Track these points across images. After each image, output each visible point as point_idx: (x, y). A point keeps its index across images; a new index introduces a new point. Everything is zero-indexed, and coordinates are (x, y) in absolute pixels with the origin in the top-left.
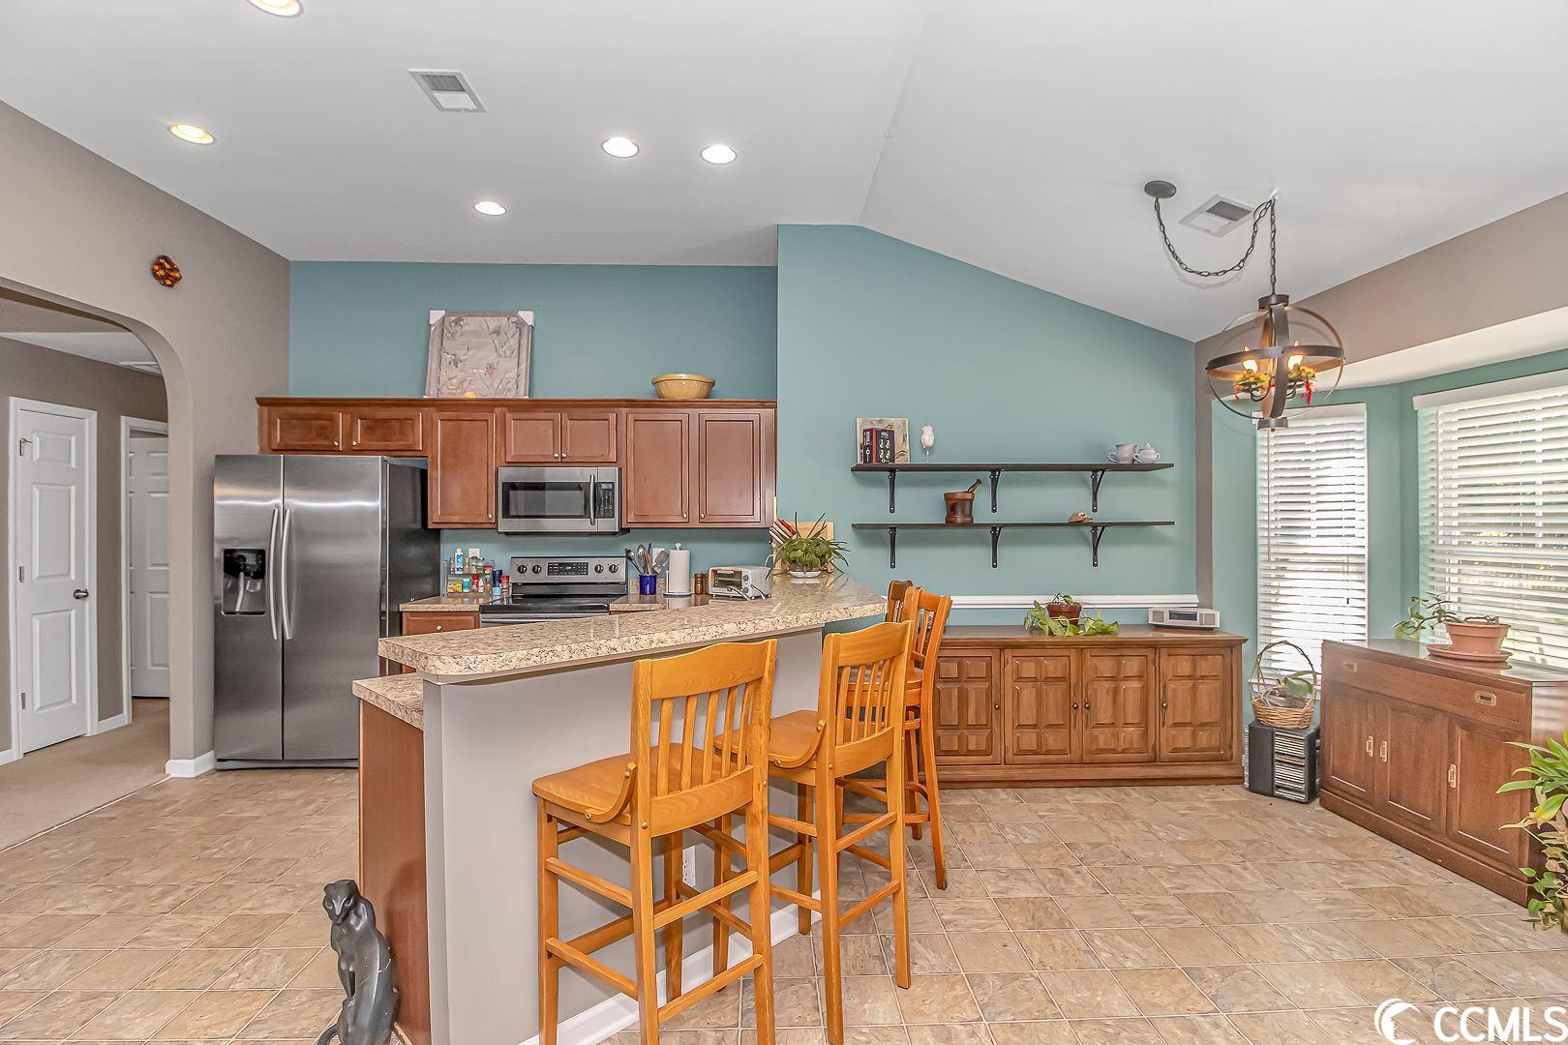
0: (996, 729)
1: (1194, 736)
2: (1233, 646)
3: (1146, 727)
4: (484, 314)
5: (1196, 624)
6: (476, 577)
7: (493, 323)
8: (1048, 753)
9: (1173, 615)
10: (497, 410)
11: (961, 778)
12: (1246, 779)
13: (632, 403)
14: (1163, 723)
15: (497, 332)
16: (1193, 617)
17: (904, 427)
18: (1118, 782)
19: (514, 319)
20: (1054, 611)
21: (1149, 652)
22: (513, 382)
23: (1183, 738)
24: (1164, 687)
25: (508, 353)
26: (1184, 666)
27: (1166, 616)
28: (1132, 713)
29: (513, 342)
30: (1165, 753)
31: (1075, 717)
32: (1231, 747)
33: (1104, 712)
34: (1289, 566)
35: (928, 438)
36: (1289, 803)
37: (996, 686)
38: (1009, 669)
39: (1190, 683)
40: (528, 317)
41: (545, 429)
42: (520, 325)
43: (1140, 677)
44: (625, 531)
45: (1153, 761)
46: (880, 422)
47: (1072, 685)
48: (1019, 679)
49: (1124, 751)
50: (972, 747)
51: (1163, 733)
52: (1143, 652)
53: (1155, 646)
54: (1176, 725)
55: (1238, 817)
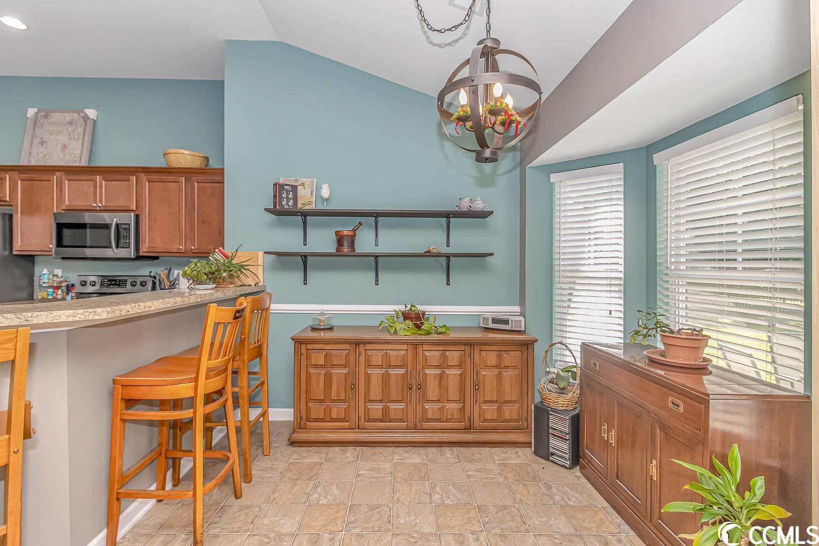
0: (353, 403)
1: (499, 409)
2: (528, 345)
3: (464, 402)
4: (63, 111)
5: (508, 327)
6: (57, 288)
7: (68, 117)
8: (391, 421)
9: (495, 321)
10: (58, 174)
12: (533, 445)
13: (147, 170)
14: (476, 400)
15: (71, 123)
16: (506, 322)
17: (313, 185)
18: (440, 444)
19: (82, 115)
20: (406, 316)
21: (467, 349)
22: (78, 156)
23: (491, 411)
24: (477, 374)
25: (76, 137)
26: (491, 358)
27: (490, 321)
28: (454, 394)
29: (80, 130)
30: (477, 422)
31: (411, 395)
32: (527, 419)
33: (432, 391)
34: (577, 287)
35: (325, 192)
36: (558, 467)
37: (353, 371)
38: (362, 358)
39: (496, 371)
40: (92, 113)
41: (87, 186)
42: (86, 118)
43: (460, 366)
44: (139, 258)
45: (468, 429)
46: (296, 181)
47: (409, 372)
48: (370, 366)
49: (447, 421)
50: (334, 415)
51: (477, 407)
52: (463, 348)
53: (470, 344)
54: (486, 402)
55: (510, 480)
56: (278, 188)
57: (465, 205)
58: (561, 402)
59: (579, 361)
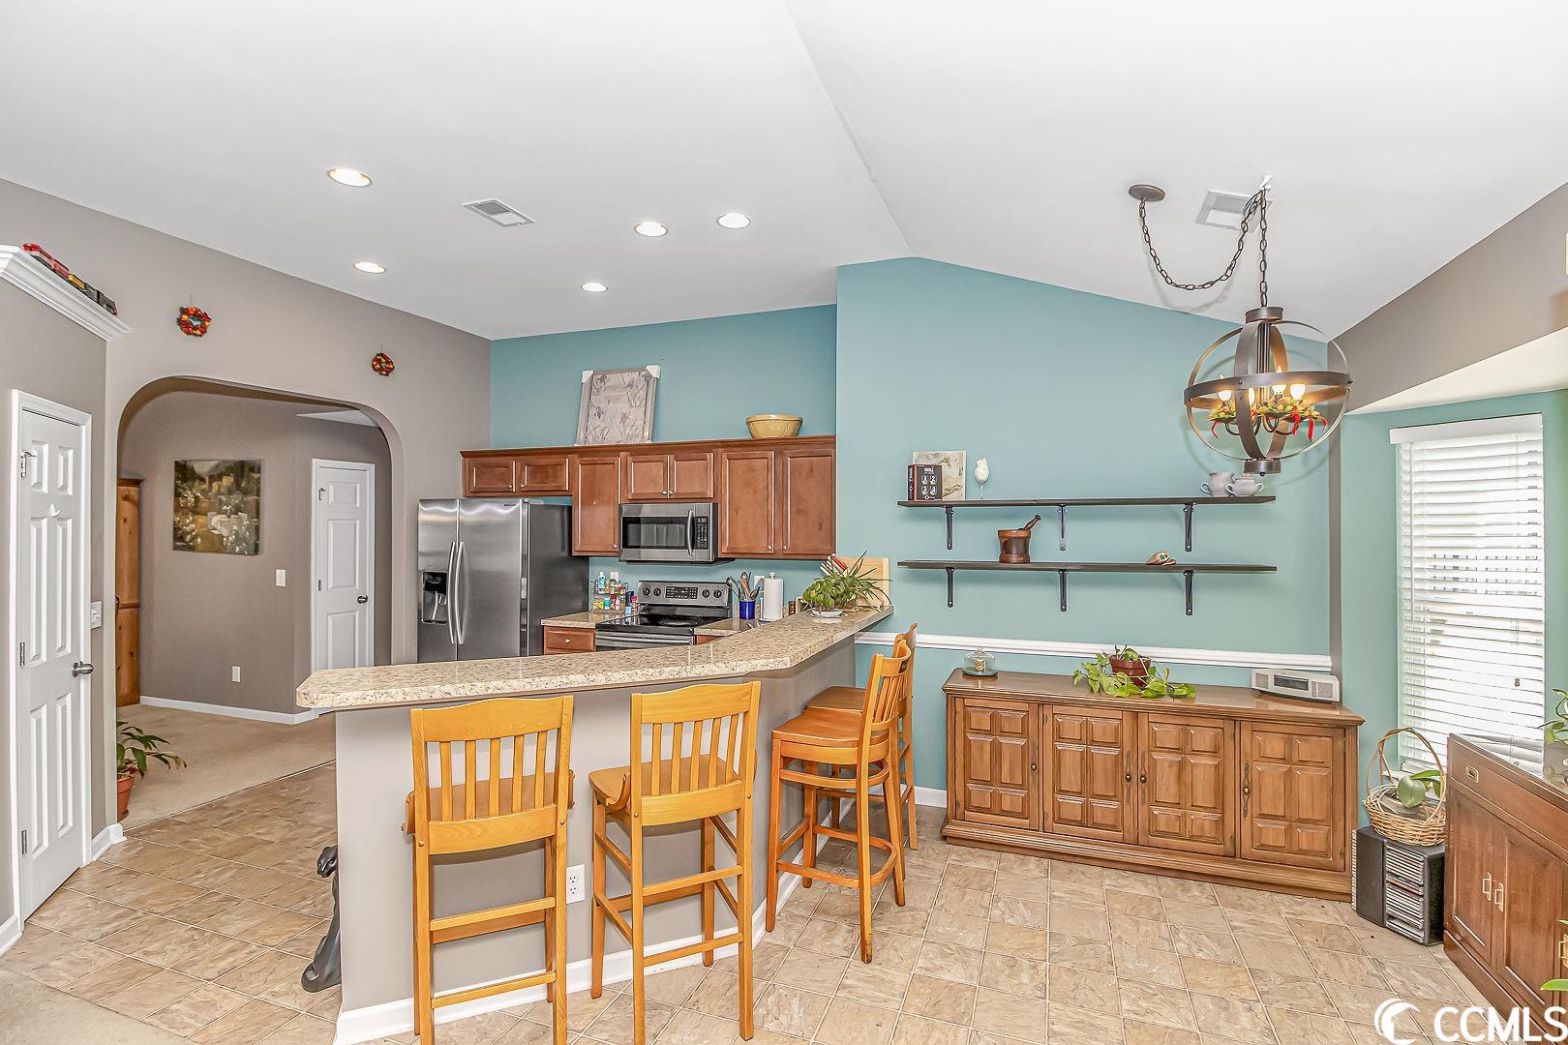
0: (1034, 791)
1: (1288, 831)
2: (1347, 729)
3: (1223, 813)
4: (621, 371)
5: (1308, 694)
6: (614, 597)
7: (628, 377)
8: (1096, 826)
9: (1279, 681)
10: (622, 454)
11: (990, 838)
12: (1354, 898)
13: (726, 444)
14: (1246, 812)
15: (630, 385)
16: (1304, 685)
17: (961, 460)
18: (1181, 874)
19: (643, 373)
20: (1117, 665)
21: (1229, 726)
22: (640, 428)
23: (1273, 834)
24: (1246, 769)
25: (638, 403)
26: (1275, 746)
27: (1271, 681)
28: (1203, 793)
29: (642, 393)
30: (1246, 848)
31: (1129, 791)
32: (1343, 854)
33: (1166, 786)
34: (1447, 630)
35: (982, 472)
36: (1401, 940)
37: (1034, 743)
38: (1049, 726)
39: (1285, 767)
40: (654, 370)
41: (655, 469)
42: (648, 377)
43: (1215, 752)
45: (1231, 856)
46: (936, 455)
47: (1125, 752)
48: (1061, 739)
49: (1192, 838)
50: (1006, 806)
51: (1246, 822)
52: (1220, 723)
53: (1233, 718)
54: (1263, 816)
55: (1309, 945)
56: (916, 472)
57: (1221, 485)
58: (1409, 830)
59: (1444, 761)
